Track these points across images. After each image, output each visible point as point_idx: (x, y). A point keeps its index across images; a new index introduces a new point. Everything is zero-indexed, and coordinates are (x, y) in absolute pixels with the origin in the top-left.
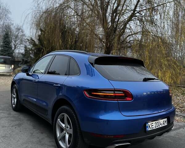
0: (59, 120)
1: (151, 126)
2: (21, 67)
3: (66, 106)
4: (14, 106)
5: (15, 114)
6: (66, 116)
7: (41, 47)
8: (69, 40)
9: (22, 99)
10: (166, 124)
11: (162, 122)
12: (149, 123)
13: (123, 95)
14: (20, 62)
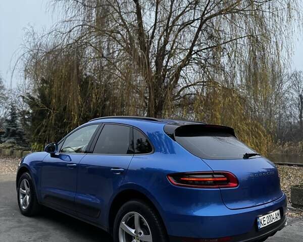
0: (123, 223)
1: (262, 222)
2: (5, 142)
4: (24, 207)
5: (30, 221)
7: (46, 108)
8: (94, 96)
9: (43, 196)
10: (279, 219)
11: (275, 215)
12: (260, 218)
13: (225, 179)
14: (3, 133)
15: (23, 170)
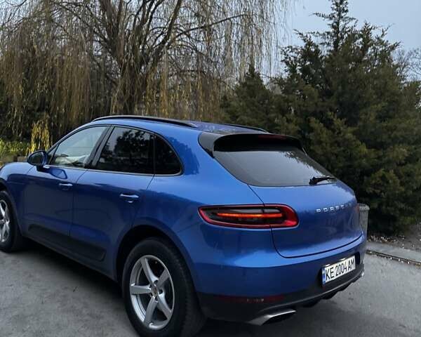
1: (329, 275)
4: (3, 241)
10: (353, 268)
11: (347, 264)
12: (327, 269)
13: (280, 215)
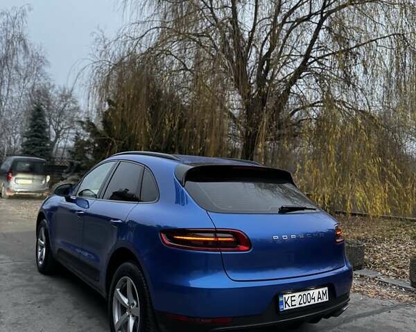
0: (118, 290)
1: (289, 302)
2: (66, 179)
3: (130, 262)
4: (40, 263)
5: (42, 280)
6: (130, 281)
7: (108, 137)
9: (57, 249)
10: (325, 299)
11: (317, 295)
12: (286, 296)
13: (233, 239)
15: (41, 216)
